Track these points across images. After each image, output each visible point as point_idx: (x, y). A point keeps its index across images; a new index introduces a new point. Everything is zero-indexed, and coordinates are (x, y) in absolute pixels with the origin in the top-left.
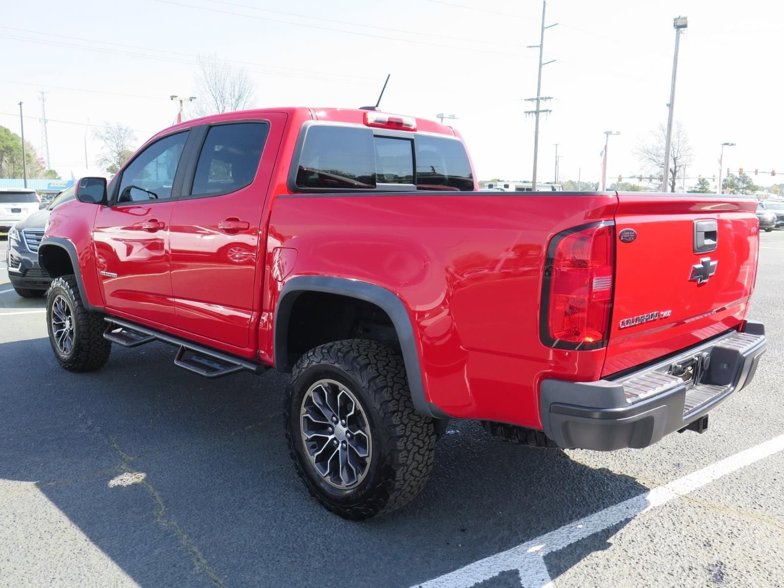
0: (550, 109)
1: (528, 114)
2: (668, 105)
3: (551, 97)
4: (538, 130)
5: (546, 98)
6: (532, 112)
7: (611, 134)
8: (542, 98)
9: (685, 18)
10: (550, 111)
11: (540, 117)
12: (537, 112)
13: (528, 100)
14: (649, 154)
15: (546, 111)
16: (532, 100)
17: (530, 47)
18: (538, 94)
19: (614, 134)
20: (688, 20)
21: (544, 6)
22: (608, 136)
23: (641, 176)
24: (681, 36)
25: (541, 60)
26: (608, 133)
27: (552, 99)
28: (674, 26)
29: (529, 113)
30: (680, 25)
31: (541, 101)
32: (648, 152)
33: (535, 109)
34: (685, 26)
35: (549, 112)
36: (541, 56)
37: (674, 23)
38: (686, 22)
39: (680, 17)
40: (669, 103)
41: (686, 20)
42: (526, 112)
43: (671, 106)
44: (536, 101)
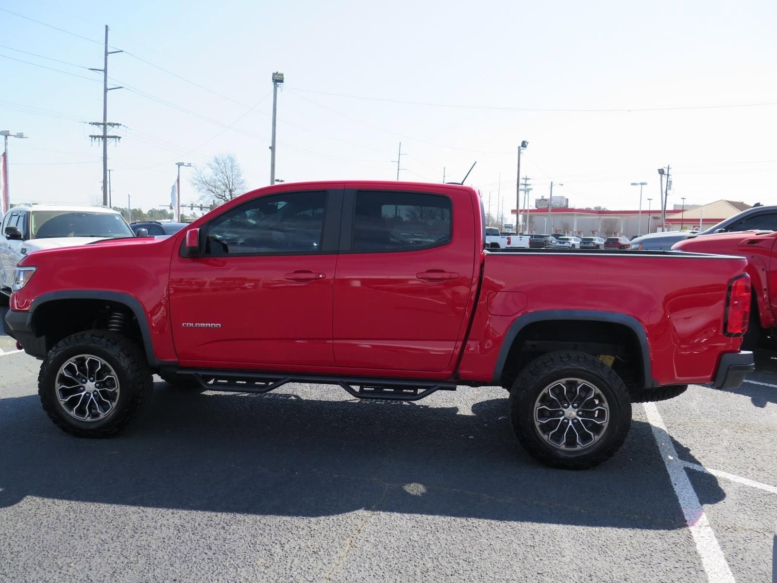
0: (119, 136)
1: (93, 138)
2: (270, 148)
3: (119, 123)
4: (106, 157)
5: (114, 124)
6: (99, 137)
7: (183, 165)
8: (110, 124)
9: (282, 75)
10: (119, 138)
11: (108, 143)
12: (104, 137)
13: (94, 124)
14: (207, 185)
15: (115, 137)
16: (97, 124)
17: (92, 69)
18: (105, 119)
19: (185, 166)
20: (284, 77)
21: (107, 31)
22: (179, 168)
23: (201, 205)
24: (278, 89)
25: (105, 85)
26: (180, 165)
27: (120, 126)
28: (273, 79)
29: (95, 137)
30: (278, 79)
31: (108, 126)
32: (206, 183)
33: (102, 134)
34: (282, 81)
35: (117, 139)
36: (105, 81)
37: (273, 77)
38: (283, 78)
39: (277, 72)
40: (271, 146)
41: (283, 76)
42: (91, 136)
43: (273, 148)
44: (102, 126)
